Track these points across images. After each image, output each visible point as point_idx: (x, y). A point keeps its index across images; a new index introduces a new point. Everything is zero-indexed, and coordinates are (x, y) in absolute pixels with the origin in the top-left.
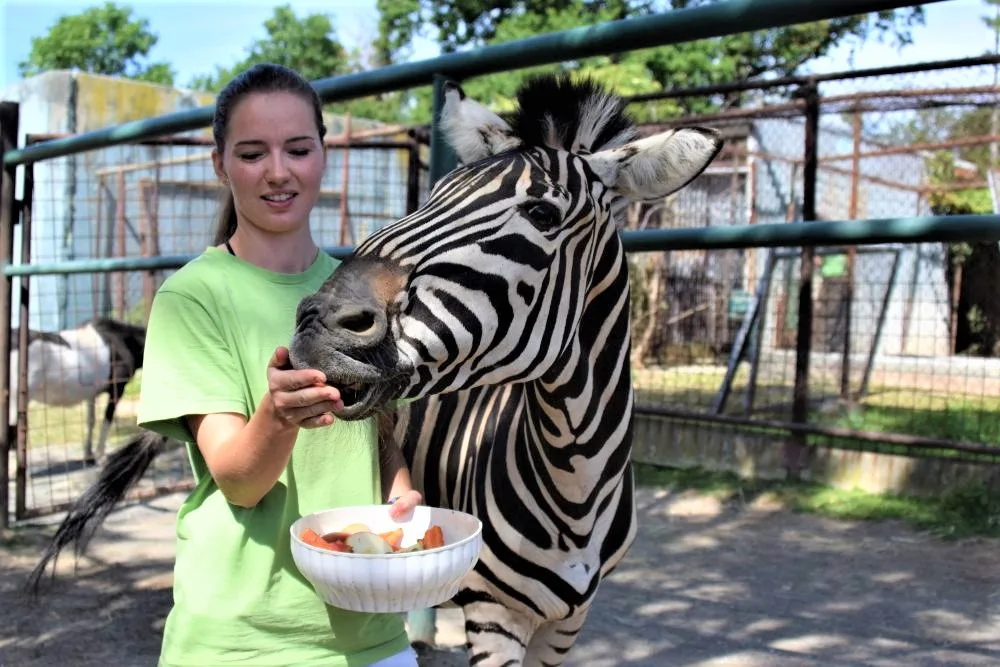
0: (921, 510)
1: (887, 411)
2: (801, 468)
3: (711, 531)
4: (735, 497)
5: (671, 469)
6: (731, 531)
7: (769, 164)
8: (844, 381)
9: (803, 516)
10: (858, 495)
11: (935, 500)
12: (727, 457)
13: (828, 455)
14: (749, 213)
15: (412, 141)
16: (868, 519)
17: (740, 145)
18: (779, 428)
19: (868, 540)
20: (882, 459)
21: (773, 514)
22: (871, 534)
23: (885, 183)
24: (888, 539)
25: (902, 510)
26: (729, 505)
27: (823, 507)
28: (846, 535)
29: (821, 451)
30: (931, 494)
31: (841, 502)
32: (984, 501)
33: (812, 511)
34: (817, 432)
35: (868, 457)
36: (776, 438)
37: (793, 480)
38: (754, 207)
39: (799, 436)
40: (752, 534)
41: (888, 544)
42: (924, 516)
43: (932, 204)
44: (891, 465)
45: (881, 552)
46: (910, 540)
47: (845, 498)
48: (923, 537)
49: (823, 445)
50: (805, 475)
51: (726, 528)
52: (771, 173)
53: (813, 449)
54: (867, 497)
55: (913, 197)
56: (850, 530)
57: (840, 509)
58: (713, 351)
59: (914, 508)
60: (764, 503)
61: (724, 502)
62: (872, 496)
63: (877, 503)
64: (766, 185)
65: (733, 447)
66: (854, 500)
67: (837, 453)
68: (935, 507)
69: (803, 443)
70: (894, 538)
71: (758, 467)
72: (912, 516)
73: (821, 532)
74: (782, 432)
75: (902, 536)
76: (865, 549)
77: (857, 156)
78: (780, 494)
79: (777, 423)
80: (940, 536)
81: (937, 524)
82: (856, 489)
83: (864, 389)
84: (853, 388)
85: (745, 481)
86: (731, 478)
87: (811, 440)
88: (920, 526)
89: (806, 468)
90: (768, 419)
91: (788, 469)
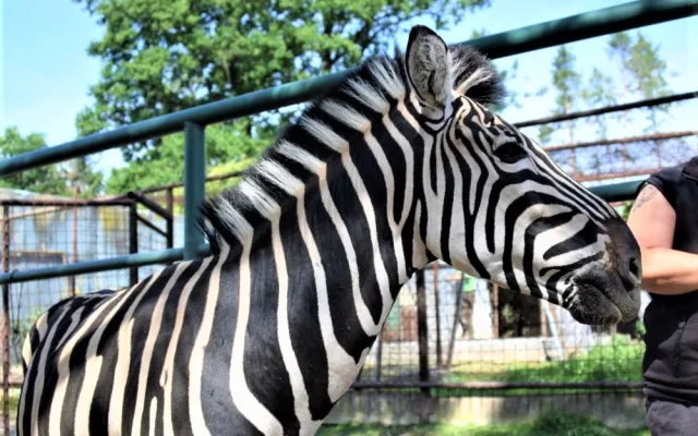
2: (429, 415)
5: (335, 425)
10: (473, 428)
12: (376, 412)
13: (448, 402)
15: (132, 201)
29: (442, 400)
31: (462, 434)
32: (562, 420)
34: (439, 387)
39: (425, 391)
49: (443, 396)
50: (432, 419)
53: (436, 399)
66: (471, 431)
67: (453, 400)
69: (428, 395)
74: (413, 390)
82: (469, 424)
84: (444, 363)
85: (389, 427)
86: (379, 426)
87: (433, 392)
89: (433, 413)
91: (420, 415)
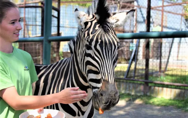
0: (179, 103)
1: (172, 75)
2: (147, 92)
3: (123, 110)
4: (130, 100)
6: (129, 109)
7: (140, 9)
8: (160, 68)
9: (148, 105)
10: (163, 99)
11: (183, 100)
12: (128, 89)
13: (154, 89)
14: (135, 22)
15: (42, 6)
16: (165, 106)
17: (132, 4)
18: (141, 81)
19: (165, 112)
20: (169, 89)
21: (140, 104)
22: (165, 110)
23: (173, 13)
24: (170, 111)
25: (174, 103)
26: (128, 102)
27: (153, 103)
28: (159, 110)
29: (153, 88)
30: (182, 99)
31: (158, 101)
33: (150, 104)
34: (151, 82)
35: (165, 89)
36: (141, 84)
37: (145, 95)
38: (136, 20)
39: (147, 84)
40: (134, 110)
41: (170, 113)
42: (180, 105)
43: (185, 18)
44: (171, 91)
45: (168, 115)
46: (176, 111)
47: (159, 100)
48: (180, 111)
49: (153, 86)
50: (148, 94)
51: (127, 109)
52: (141, 11)
53: (150, 87)
54: (164, 100)
55: (180, 16)
56: (160, 109)
57: (157, 103)
58: (125, 60)
59: (177, 102)
60: (138, 101)
61: (127, 102)
62: (166, 100)
63: (167, 101)
64: (139, 15)
65: (130, 87)
66: (161, 100)
67: (157, 88)
68: (183, 102)
69: (148, 85)
70: (172, 111)
71: (136, 92)
72: (177, 105)
73: (152, 109)
74: (142, 83)
75: (174, 110)
76: (164, 114)
77: (163, 6)
78: (142, 99)
79: (140, 80)
80: (185, 110)
81: (184, 107)
82: (162, 98)
83: (166, 70)
84: (163, 69)
85: (133, 96)
86: (129, 95)
87: (150, 85)
88: (179, 108)
89: (149, 92)
90: (138, 79)
91: (144, 92)
